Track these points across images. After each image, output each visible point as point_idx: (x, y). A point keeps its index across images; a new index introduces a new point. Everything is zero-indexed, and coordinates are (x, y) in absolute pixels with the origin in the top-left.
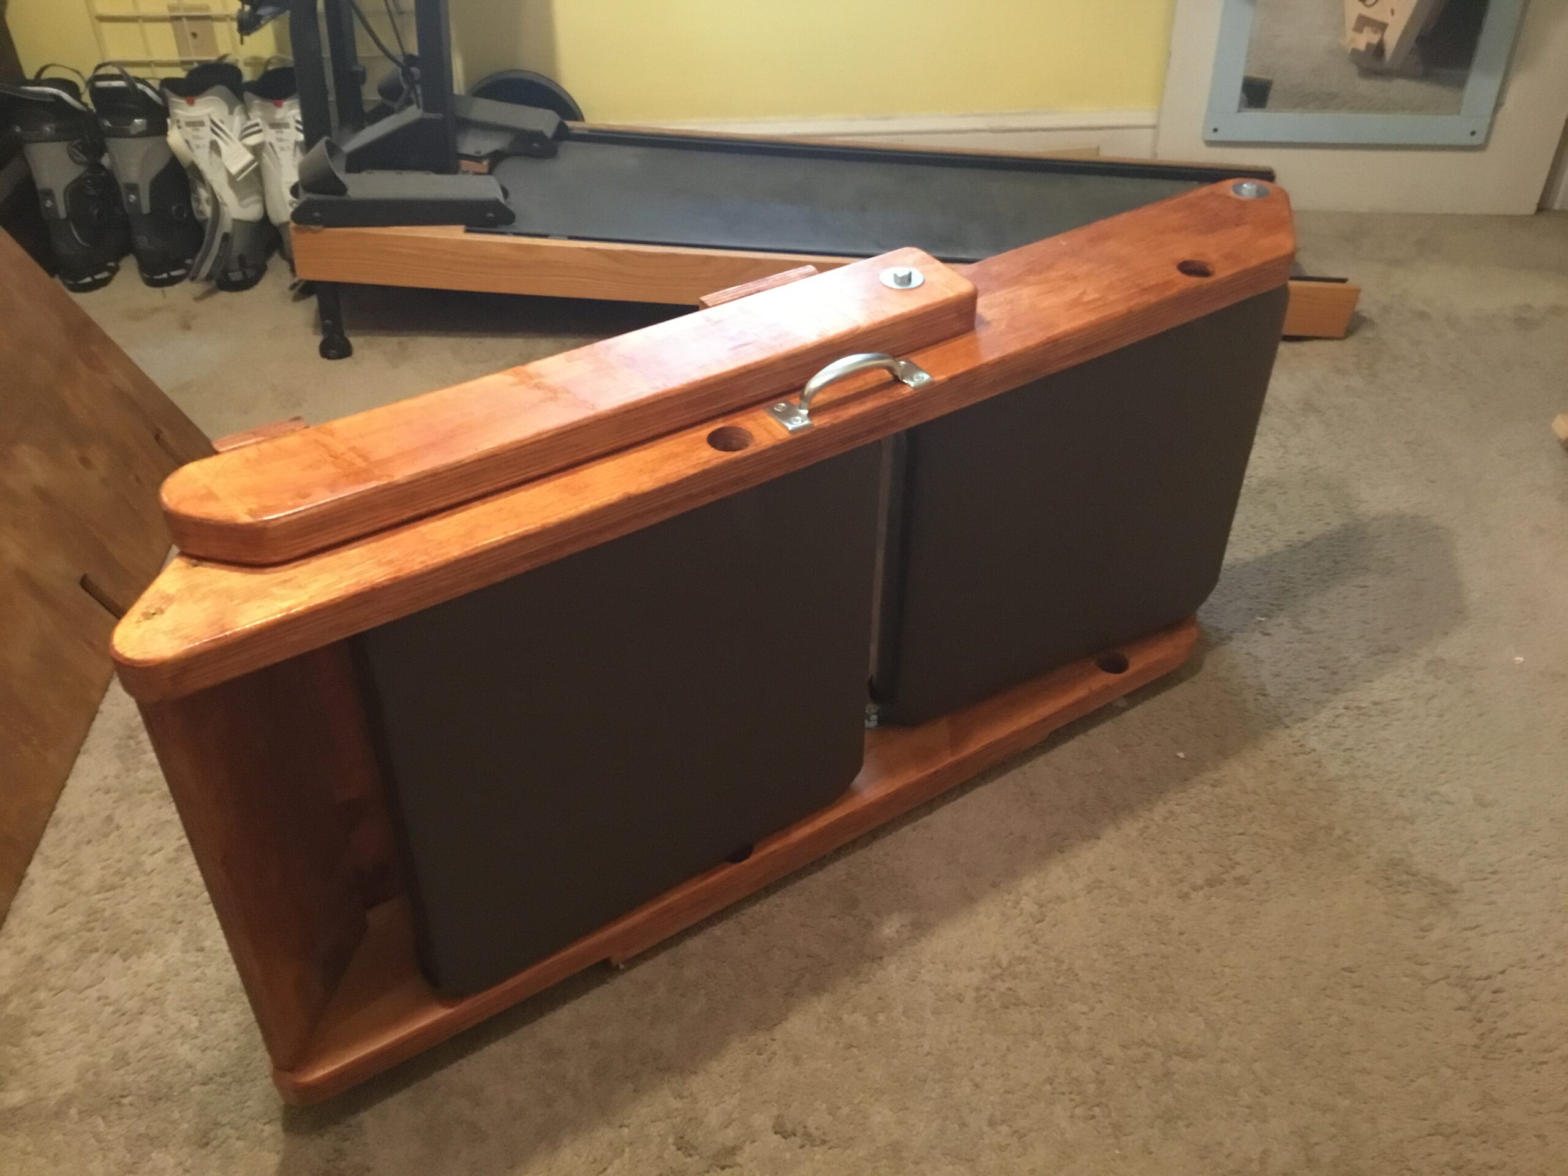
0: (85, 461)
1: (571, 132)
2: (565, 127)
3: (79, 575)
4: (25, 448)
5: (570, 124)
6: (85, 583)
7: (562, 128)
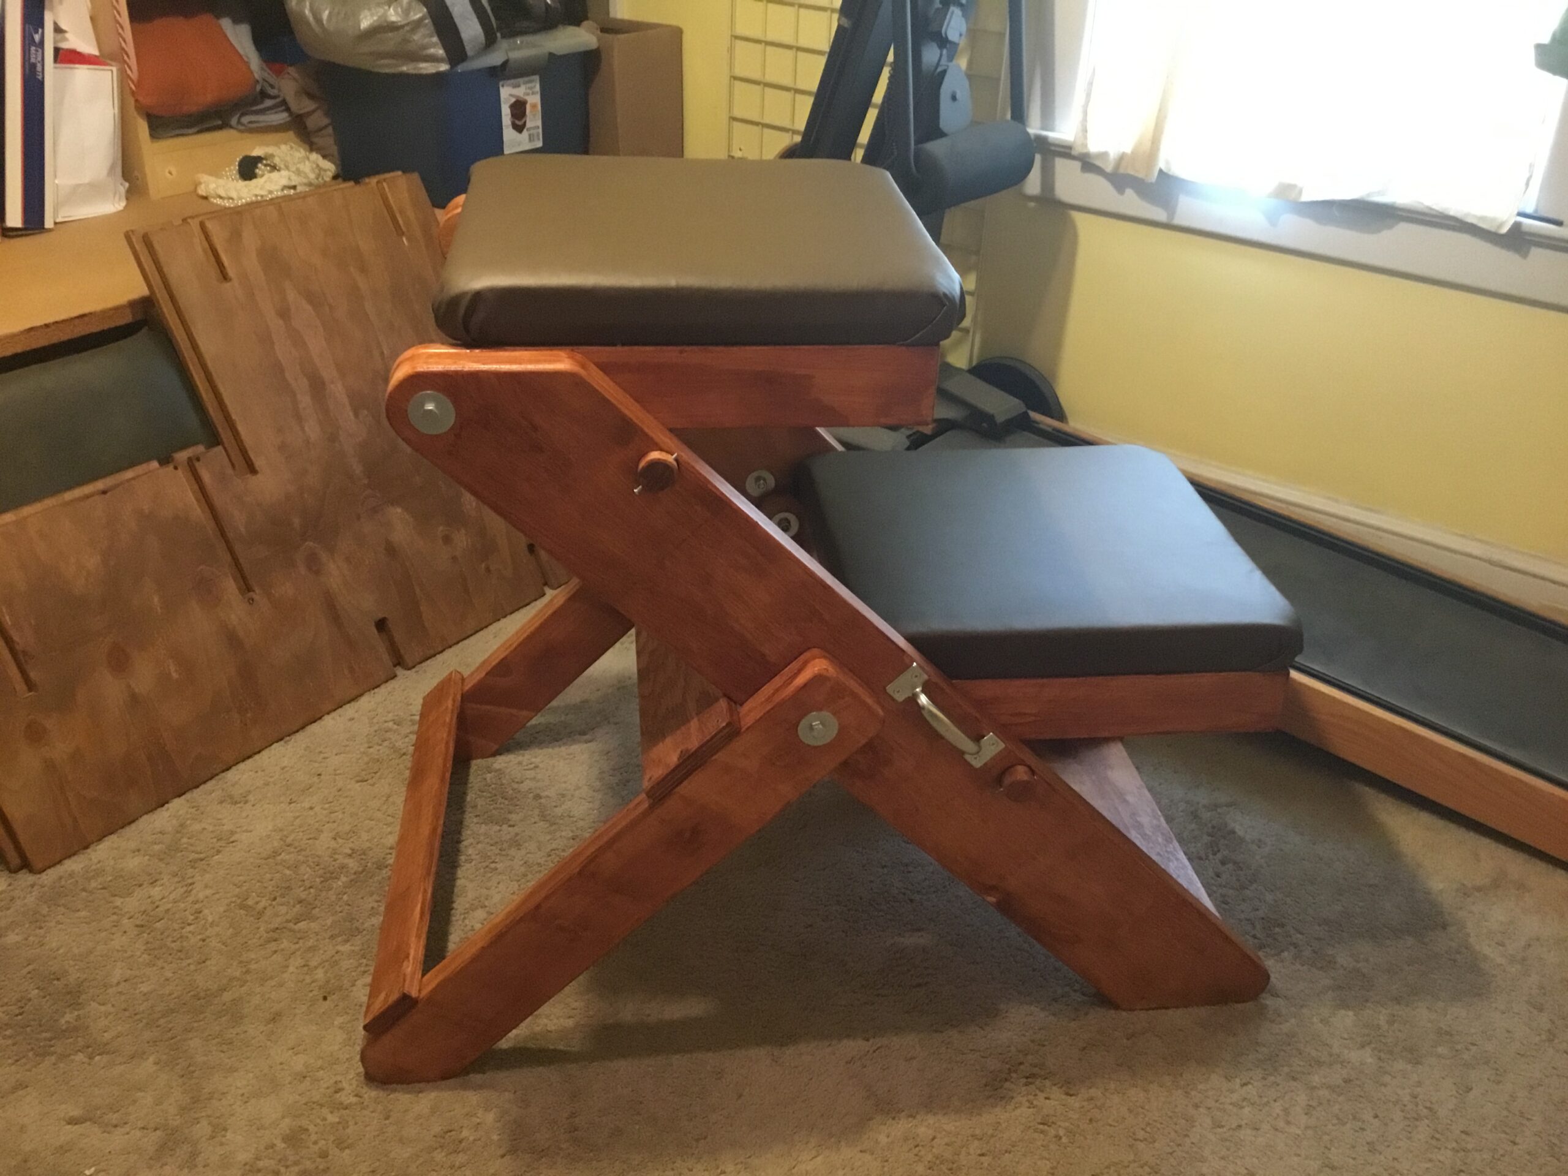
0: (447, 539)
1: (1036, 425)
2: (1028, 415)
3: (381, 616)
4: (399, 510)
5: (1035, 416)
6: (381, 625)
7: (1025, 415)
